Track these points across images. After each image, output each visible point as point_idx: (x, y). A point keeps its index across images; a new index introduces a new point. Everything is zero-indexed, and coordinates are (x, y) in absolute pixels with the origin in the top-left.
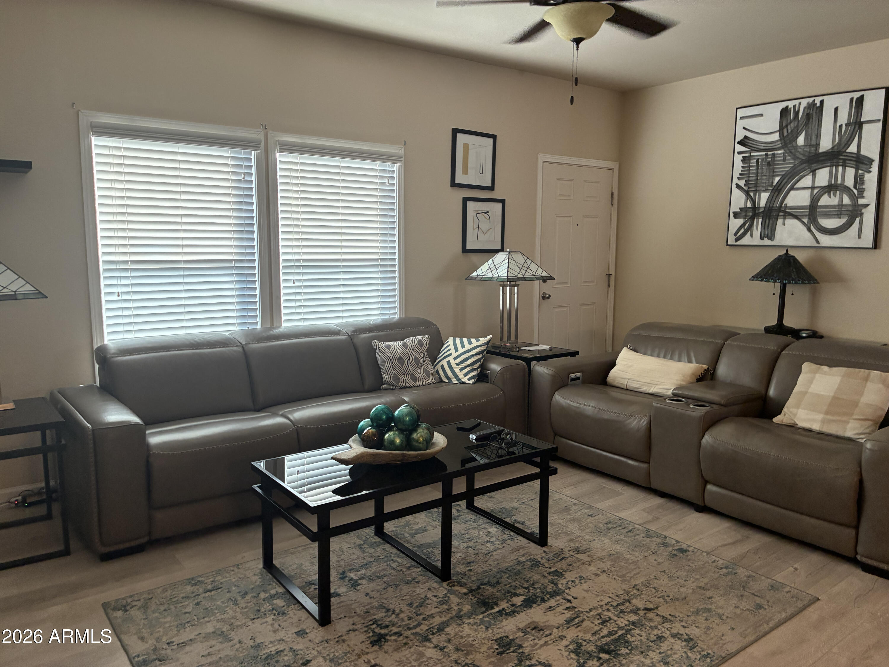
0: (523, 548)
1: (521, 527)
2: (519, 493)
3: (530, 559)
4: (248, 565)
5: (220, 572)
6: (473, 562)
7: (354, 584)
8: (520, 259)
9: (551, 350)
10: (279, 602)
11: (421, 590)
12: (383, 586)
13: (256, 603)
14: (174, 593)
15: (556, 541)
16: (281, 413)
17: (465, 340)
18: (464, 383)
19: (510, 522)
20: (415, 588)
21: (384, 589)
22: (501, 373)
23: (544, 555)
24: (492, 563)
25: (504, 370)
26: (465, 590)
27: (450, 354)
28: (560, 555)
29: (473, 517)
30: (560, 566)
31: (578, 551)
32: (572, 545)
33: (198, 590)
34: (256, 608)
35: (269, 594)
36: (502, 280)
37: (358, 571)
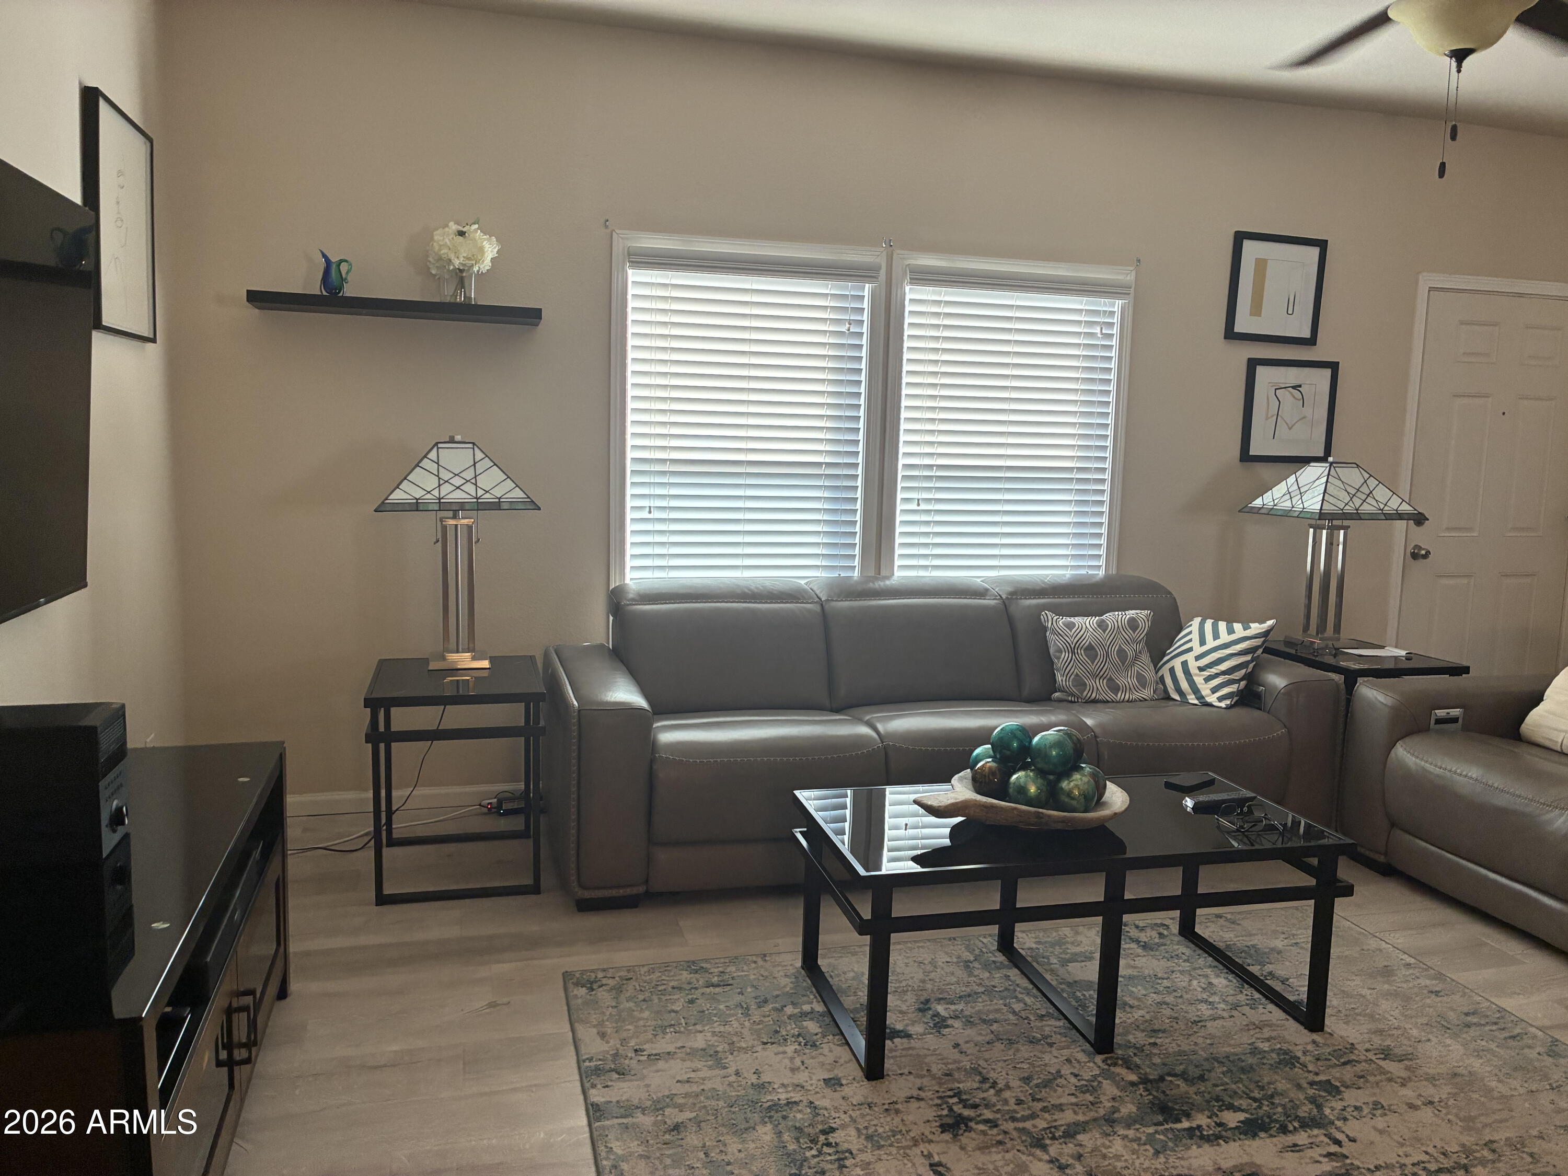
0: (1270, 1026)
1: (1278, 986)
2: (1294, 925)
3: (1280, 1049)
4: (778, 959)
5: (735, 960)
6: (1164, 1031)
7: (940, 1024)
8: (1354, 477)
9: (1408, 659)
10: (812, 1026)
11: (1052, 1060)
12: (988, 1038)
13: (776, 1019)
14: (664, 977)
15: (1345, 1026)
16: (867, 718)
17: (1222, 626)
18: (1210, 705)
19: (1258, 974)
20: (1044, 1053)
21: (988, 1043)
22: (1284, 694)
23: (1310, 1047)
24: (1200, 1040)
25: (1294, 688)
26: (1133, 1078)
27: (1190, 649)
28: (1345, 1053)
29: (1188, 952)
30: (1338, 1075)
31: (1386, 1054)
32: (1377, 1041)
33: (698, 981)
34: (774, 1027)
35: (799, 1010)
36: (1308, 516)
37: (953, 1003)
